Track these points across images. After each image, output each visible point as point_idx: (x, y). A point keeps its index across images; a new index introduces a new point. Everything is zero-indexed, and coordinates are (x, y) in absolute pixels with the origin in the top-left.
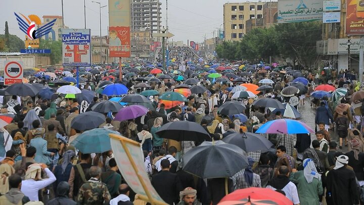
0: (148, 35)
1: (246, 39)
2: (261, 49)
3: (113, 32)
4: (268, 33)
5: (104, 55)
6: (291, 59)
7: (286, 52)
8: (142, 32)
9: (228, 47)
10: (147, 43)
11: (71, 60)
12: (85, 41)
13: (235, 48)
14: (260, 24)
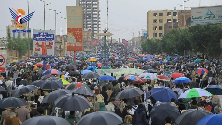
0: (90, 34)
1: (165, 37)
2: (177, 45)
3: (70, 32)
4: (183, 33)
5: (58, 49)
6: (200, 52)
7: (197, 48)
8: (86, 32)
9: (151, 44)
10: (89, 40)
11: (40, 53)
12: (50, 39)
13: (157, 45)
14: (176, 26)
